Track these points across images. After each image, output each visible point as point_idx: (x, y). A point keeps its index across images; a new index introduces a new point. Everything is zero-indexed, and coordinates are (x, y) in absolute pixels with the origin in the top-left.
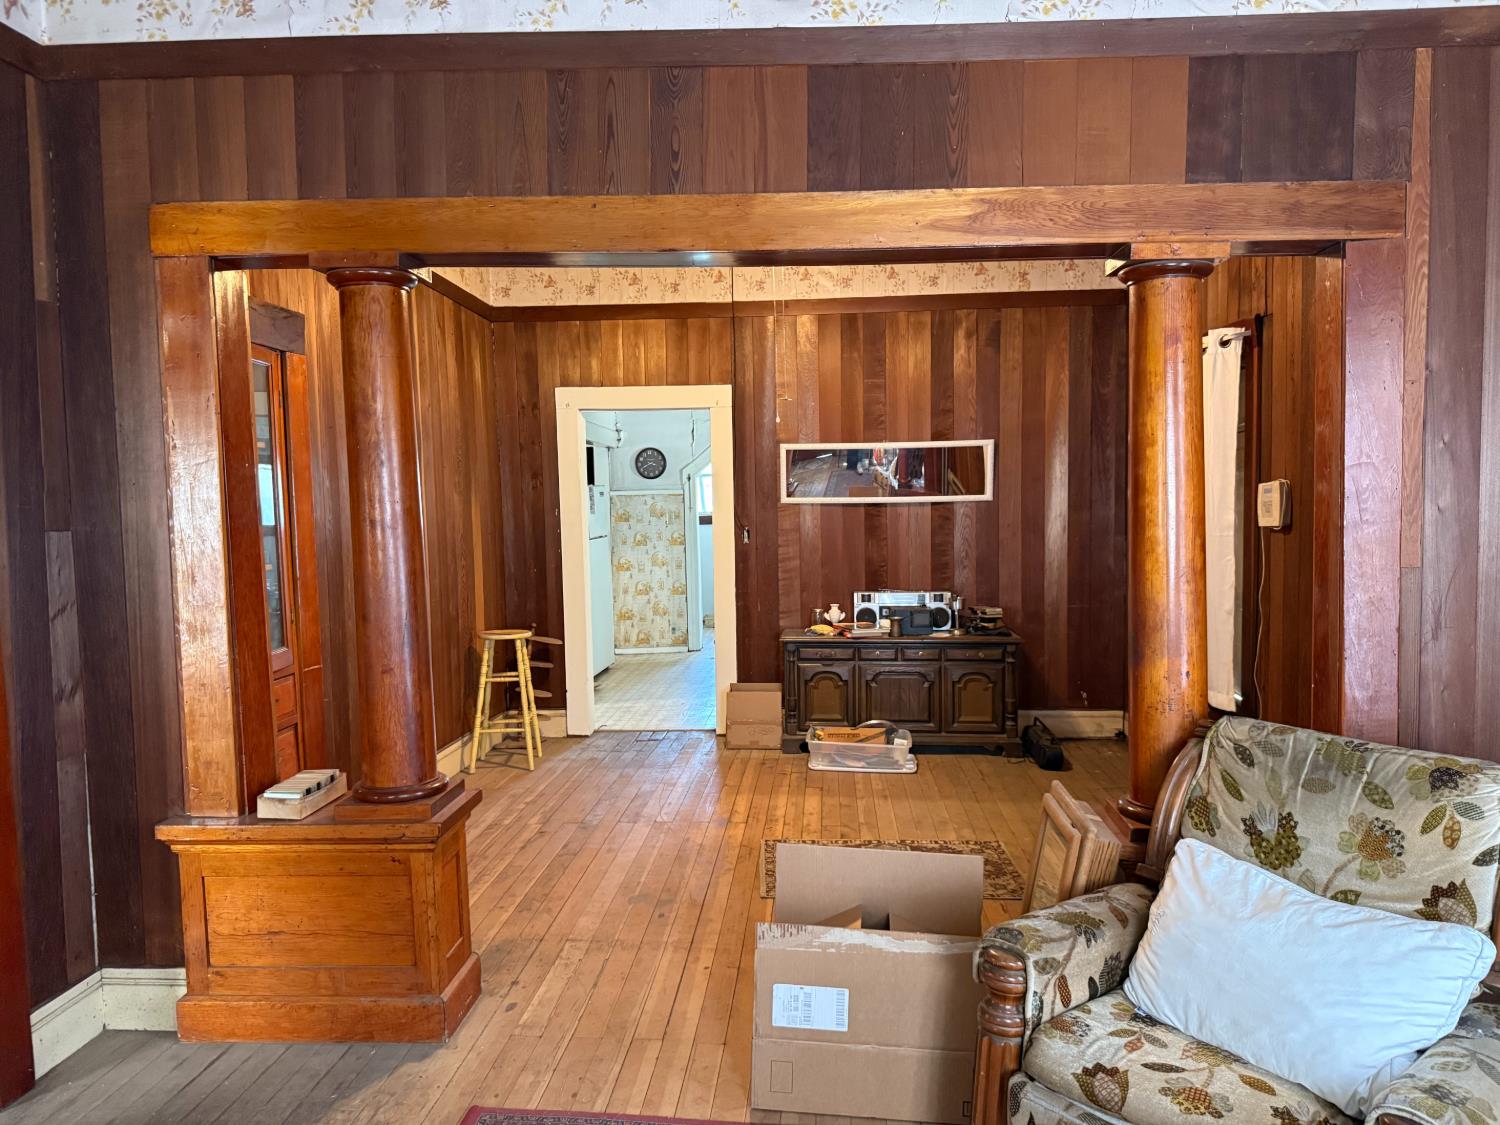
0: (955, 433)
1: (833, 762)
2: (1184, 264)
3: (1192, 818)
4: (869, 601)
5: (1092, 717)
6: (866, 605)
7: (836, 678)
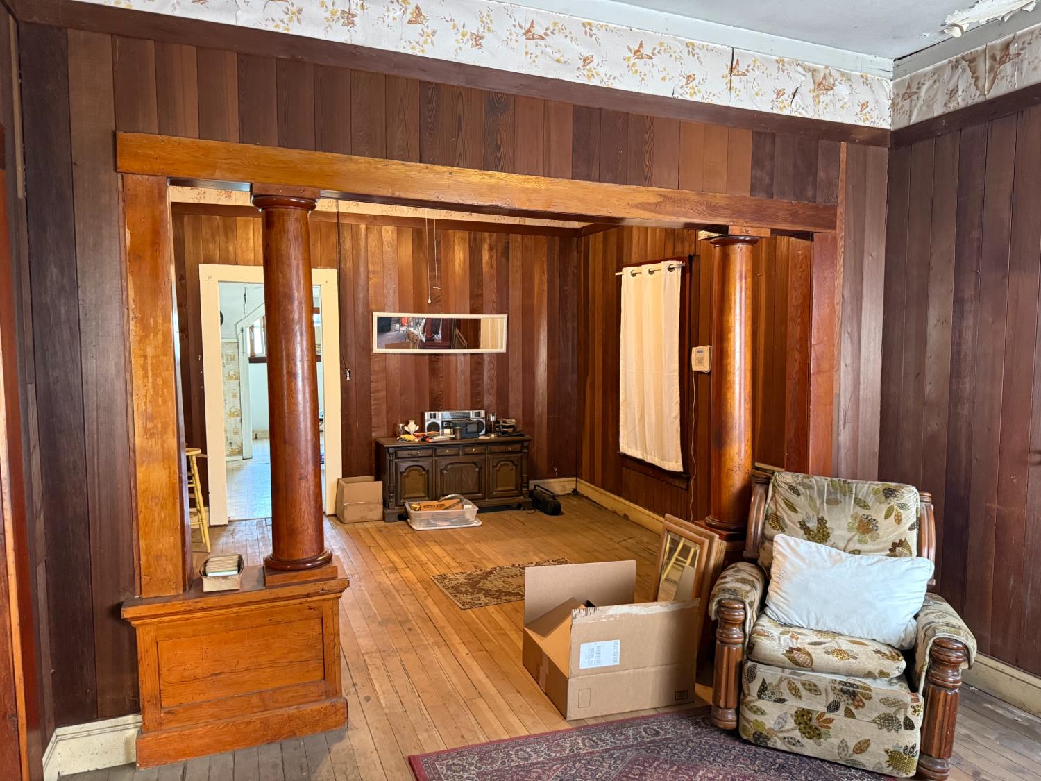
0: (484, 310)
1: (429, 524)
2: (747, 239)
3: (770, 524)
4: (435, 417)
5: (560, 482)
6: (433, 420)
7: (421, 469)
